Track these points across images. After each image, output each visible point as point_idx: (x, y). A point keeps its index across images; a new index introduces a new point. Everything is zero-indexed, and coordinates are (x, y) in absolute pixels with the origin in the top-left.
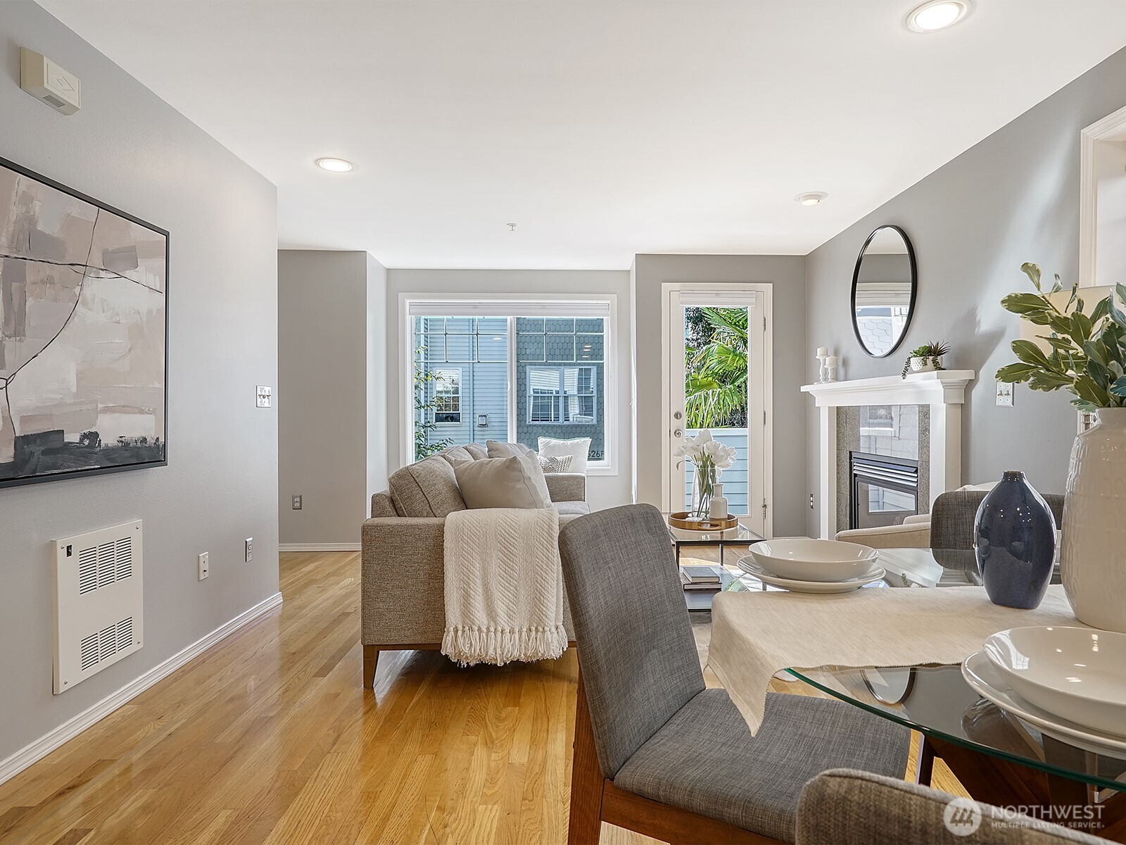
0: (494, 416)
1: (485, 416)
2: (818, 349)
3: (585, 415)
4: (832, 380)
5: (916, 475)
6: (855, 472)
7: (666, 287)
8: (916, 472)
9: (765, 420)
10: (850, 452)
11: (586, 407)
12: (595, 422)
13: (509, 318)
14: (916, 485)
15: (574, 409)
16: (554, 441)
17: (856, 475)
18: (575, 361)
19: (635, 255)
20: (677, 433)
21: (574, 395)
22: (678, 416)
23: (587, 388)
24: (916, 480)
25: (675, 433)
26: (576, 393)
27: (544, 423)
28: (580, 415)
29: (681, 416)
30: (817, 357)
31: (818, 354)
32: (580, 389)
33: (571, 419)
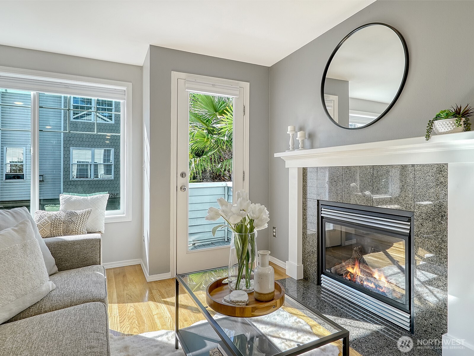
0: (48, 175)
1: (42, 176)
2: (289, 127)
3: (107, 174)
4: (302, 148)
5: (409, 224)
6: (322, 215)
7: (175, 75)
8: (409, 221)
9: (244, 177)
10: (318, 201)
11: (108, 171)
12: (113, 178)
13: (32, 93)
14: (408, 232)
15: (101, 171)
16: (75, 197)
17: (322, 217)
18: (95, 133)
19: (149, 46)
20: (183, 188)
21: (100, 164)
22: (183, 175)
23: (109, 160)
24: (409, 228)
25: (181, 188)
26: (102, 162)
27: (82, 179)
28: (105, 174)
29: (185, 175)
30: (288, 133)
31: (289, 130)
32: (104, 162)
33: (99, 177)
